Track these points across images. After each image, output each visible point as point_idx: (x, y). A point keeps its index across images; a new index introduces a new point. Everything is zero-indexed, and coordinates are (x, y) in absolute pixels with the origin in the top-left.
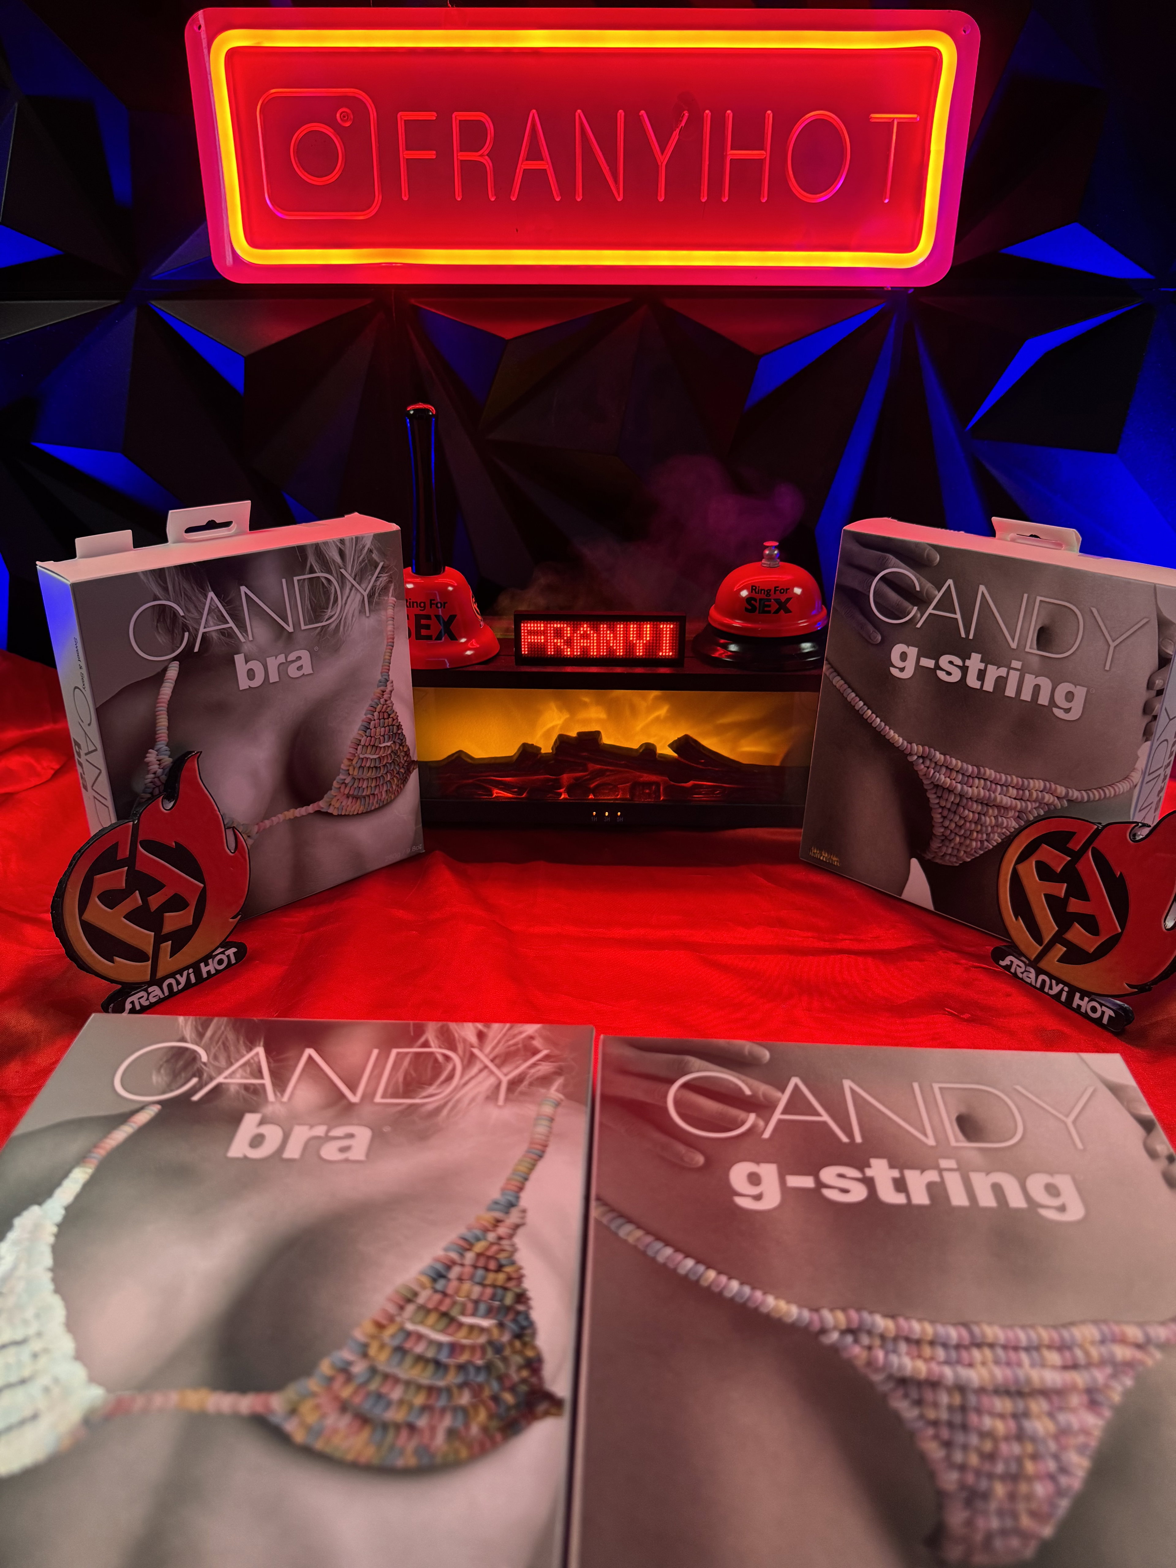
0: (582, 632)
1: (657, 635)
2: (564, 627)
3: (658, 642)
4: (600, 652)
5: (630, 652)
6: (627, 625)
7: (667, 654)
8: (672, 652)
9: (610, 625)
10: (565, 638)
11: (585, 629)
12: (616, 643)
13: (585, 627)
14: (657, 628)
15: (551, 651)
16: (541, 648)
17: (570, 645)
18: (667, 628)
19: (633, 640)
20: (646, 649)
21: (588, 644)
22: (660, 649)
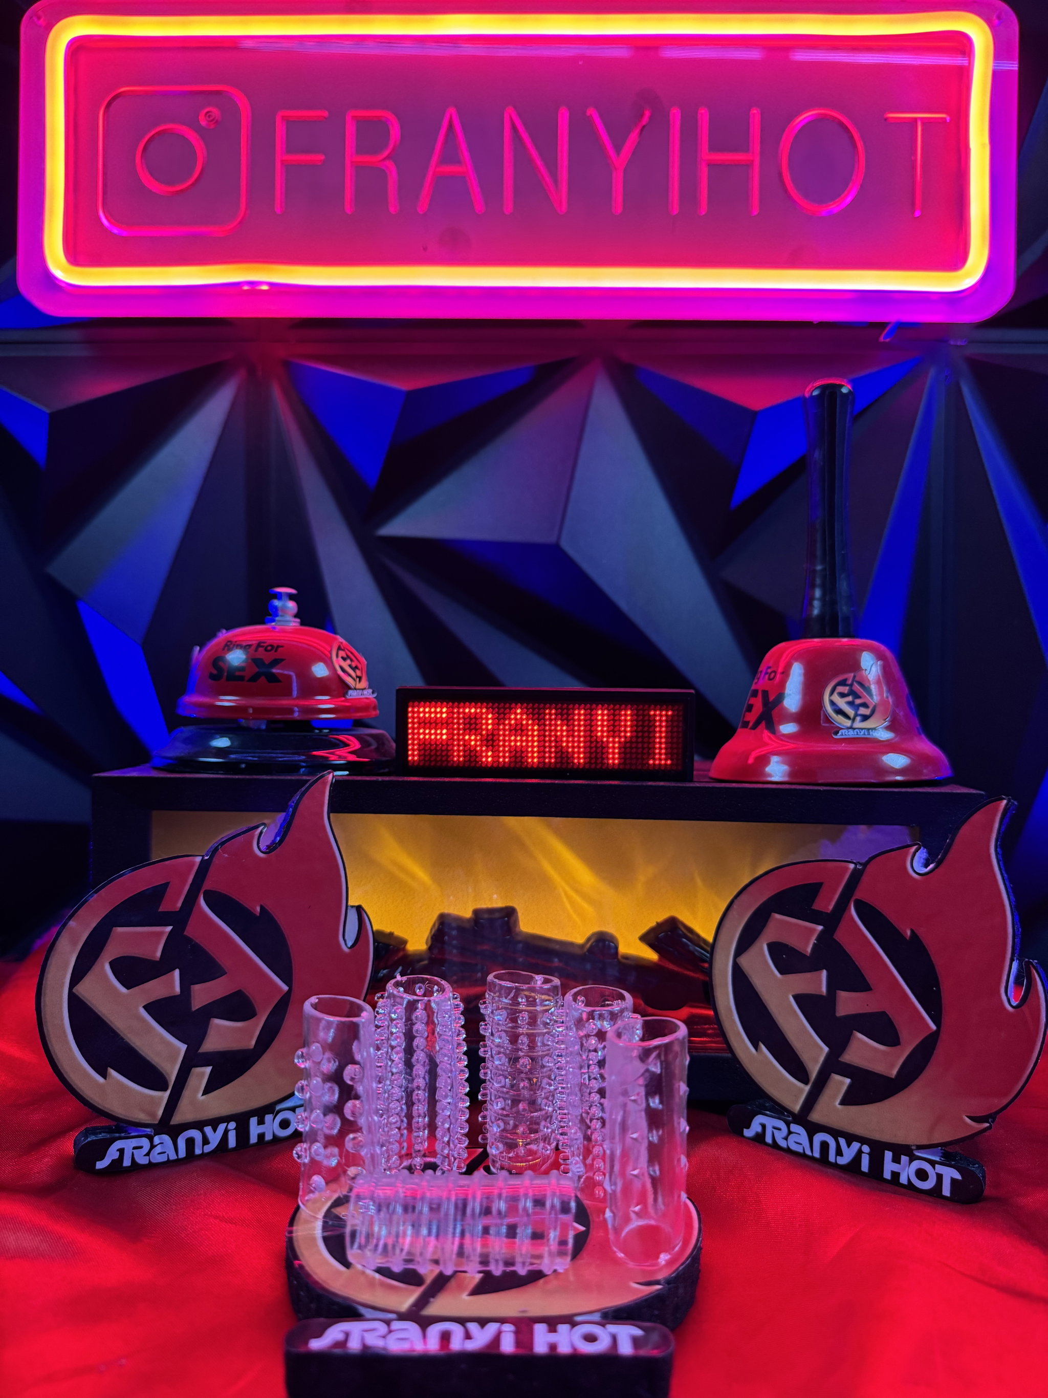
0: (513, 722)
1: (644, 728)
2: (481, 712)
3: (646, 740)
4: (545, 758)
5: (596, 758)
6: (591, 710)
7: (663, 762)
8: (672, 760)
9: (562, 709)
10: (484, 732)
11: (519, 717)
12: (573, 742)
13: (518, 714)
14: (644, 716)
15: (459, 756)
16: (442, 751)
17: (492, 746)
18: (661, 717)
19: (602, 736)
20: (625, 753)
21: (524, 744)
22: (649, 754)
